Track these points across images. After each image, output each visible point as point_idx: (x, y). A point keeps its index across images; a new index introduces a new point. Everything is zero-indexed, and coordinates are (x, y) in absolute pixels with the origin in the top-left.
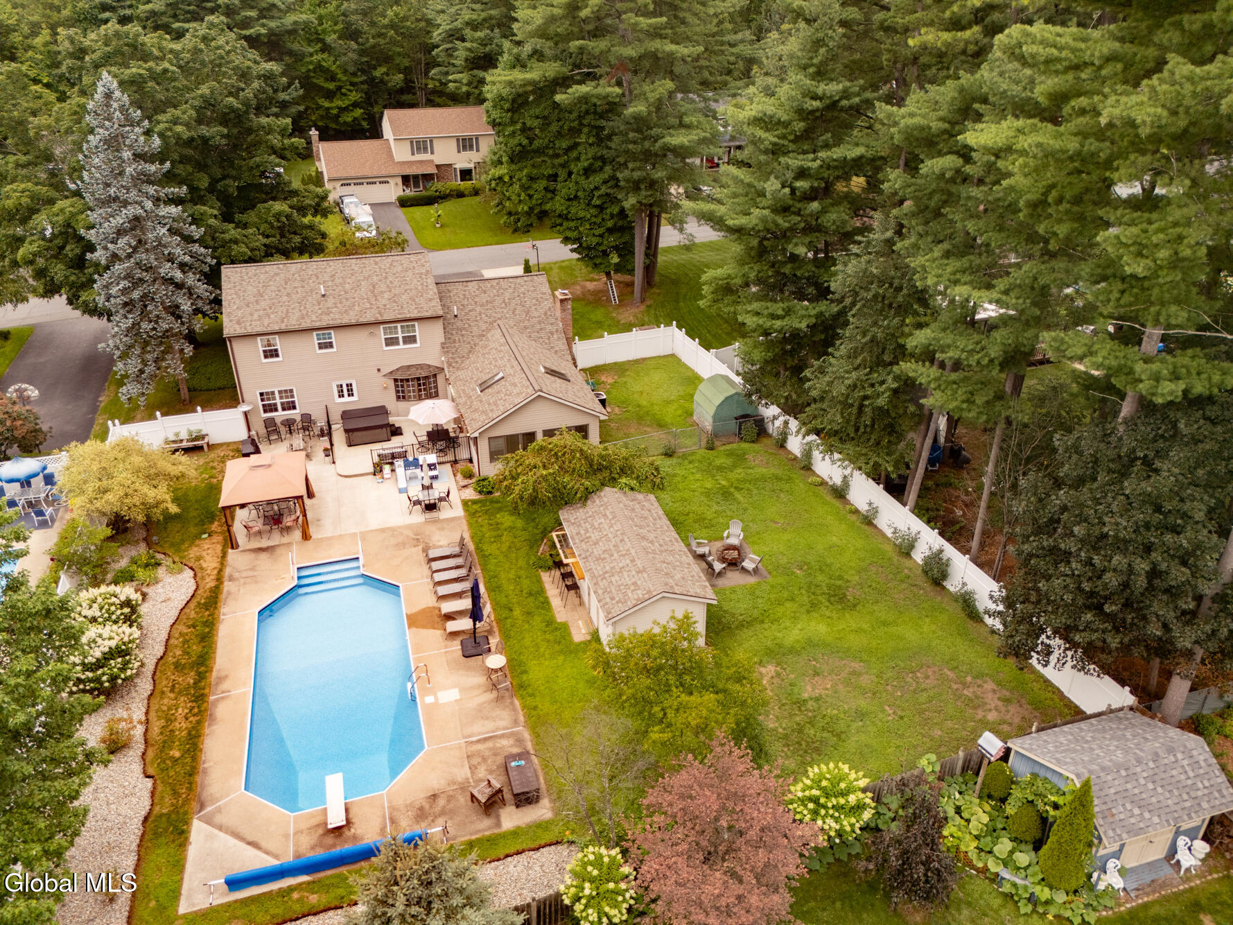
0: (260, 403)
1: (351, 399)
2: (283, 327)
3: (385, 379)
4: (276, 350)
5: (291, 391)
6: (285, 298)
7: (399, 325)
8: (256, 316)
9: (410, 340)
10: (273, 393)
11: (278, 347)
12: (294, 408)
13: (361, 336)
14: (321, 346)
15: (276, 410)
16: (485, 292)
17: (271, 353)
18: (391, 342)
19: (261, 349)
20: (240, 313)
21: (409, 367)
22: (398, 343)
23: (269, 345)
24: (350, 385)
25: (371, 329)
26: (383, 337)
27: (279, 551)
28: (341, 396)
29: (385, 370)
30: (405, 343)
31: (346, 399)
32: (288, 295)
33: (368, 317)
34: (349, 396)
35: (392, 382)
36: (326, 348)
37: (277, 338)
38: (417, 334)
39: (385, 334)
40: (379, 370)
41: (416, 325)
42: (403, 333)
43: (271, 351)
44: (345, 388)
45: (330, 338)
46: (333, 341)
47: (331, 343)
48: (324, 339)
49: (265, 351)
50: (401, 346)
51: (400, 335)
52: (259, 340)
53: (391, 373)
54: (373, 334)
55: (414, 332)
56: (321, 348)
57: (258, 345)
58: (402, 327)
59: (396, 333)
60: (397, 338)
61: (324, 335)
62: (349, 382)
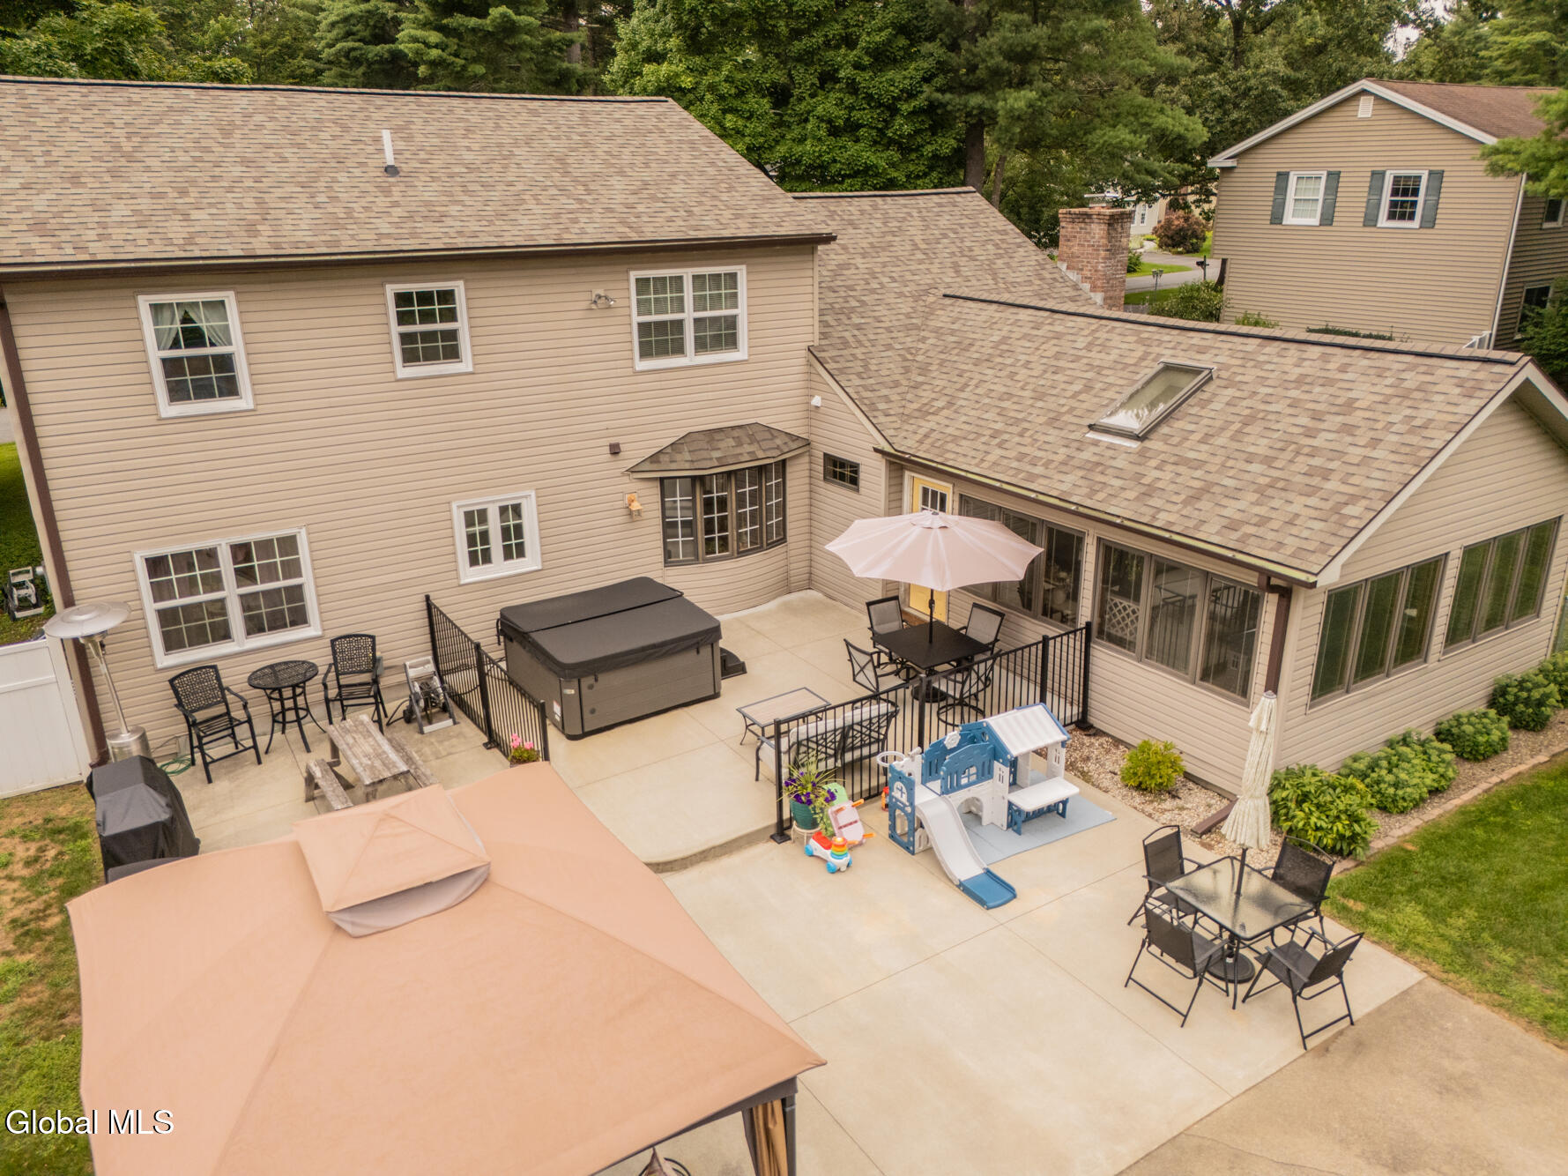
0: (151, 608)
1: (516, 566)
2: (261, 246)
3: (631, 485)
4: (225, 363)
5: (289, 544)
6: (237, 171)
7: (687, 273)
8: (120, 210)
9: (720, 335)
10: (209, 556)
11: (236, 348)
12: (299, 618)
13: (562, 309)
14: (414, 350)
15: (223, 634)
17: (201, 376)
18: (659, 339)
19: (155, 355)
20: (40, 202)
21: (712, 434)
22: (679, 349)
23: (194, 339)
24: (511, 513)
25: (598, 284)
26: (634, 319)
28: (479, 557)
29: (636, 452)
30: (701, 345)
31: (500, 567)
32: (246, 162)
33: (590, 230)
34: (508, 555)
35: (654, 491)
36: (431, 356)
37: (229, 297)
38: (741, 311)
39: (643, 306)
40: (615, 450)
41: (741, 271)
42: (699, 303)
43: (199, 364)
44: (494, 526)
45: (451, 315)
46: (462, 325)
47: (452, 335)
48: (427, 317)
49: (171, 366)
50: (691, 357)
51: (689, 315)
52: (144, 302)
53: (654, 458)
54: (601, 303)
55: (733, 301)
56: (408, 357)
57: (142, 329)
58: (698, 281)
59: (679, 304)
60: (678, 326)
61: (425, 298)
62: (509, 496)
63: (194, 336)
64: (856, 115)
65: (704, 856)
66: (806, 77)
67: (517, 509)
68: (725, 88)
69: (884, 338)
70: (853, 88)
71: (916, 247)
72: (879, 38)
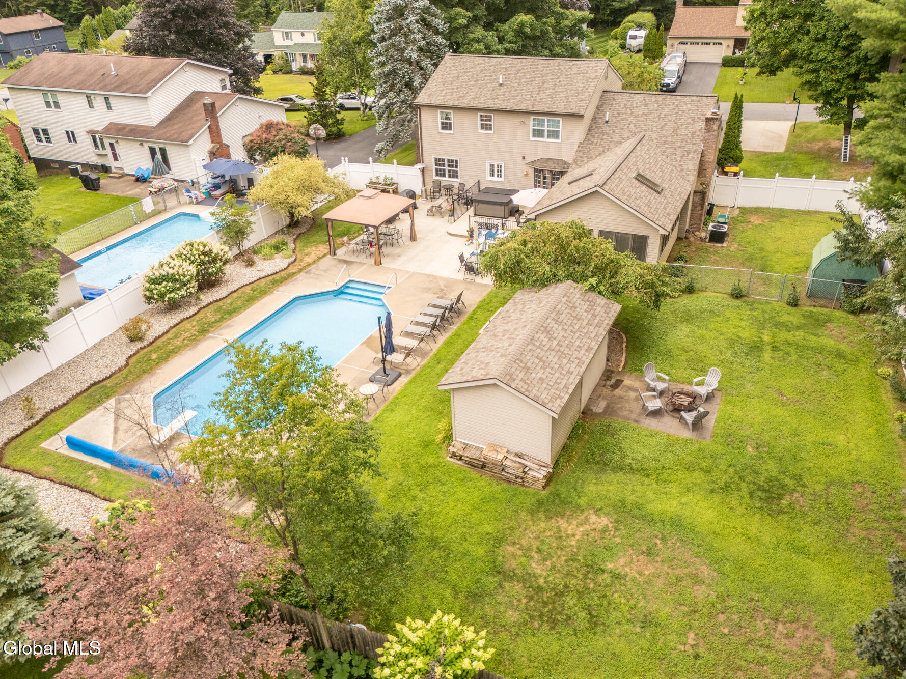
0: (434, 167)
1: (499, 179)
2: (456, 104)
3: (526, 167)
4: (450, 124)
5: (456, 161)
6: (472, 83)
7: (546, 119)
8: (444, 93)
9: (554, 134)
10: (443, 160)
11: (452, 121)
12: (457, 177)
13: (514, 121)
14: (484, 127)
15: (444, 176)
16: (646, 105)
17: (446, 126)
18: (538, 133)
19: (440, 121)
20: (435, 89)
21: (548, 160)
22: (543, 136)
23: (446, 118)
24: (499, 167)
25: (523, 118)
26: (532, 128)
27: (354, 266)
28: (492, 174)
29: (529, 159)
30: (549, 137)
31: (495, 178)
32: (477, 80)
33: (522, 107)
34: (498, 176)
35: (533, 171)
36: (486, 129)
37: (453, 113)
38: (560, 130)
39: (534, 125)
40: (524, 158)
41: (561, 120)
42: (548, 126)
43: (446, 123)
44: (495, 169)
45: (490, 121)
46: (493, 123)
47: (491, 125)
48: (486, 121)
49: (442, 123)
50: (545, 139)
51: (546, 129)
52: (440, 111)
53: (533, 162)
54: (523, 123)
55: (558, 127)
56: (482, 128)
57: (438, 117)
58: (549, 120)
59: (543, 126)
60: (543, 131)
61: (486, 116)
62: (500, 163)
65: (456, 235)
67: (501, 166)
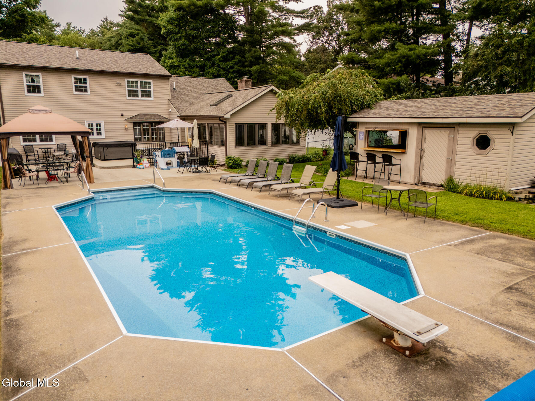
1: (99, 137)
2: (47, 65)
3: (126, 123)
4: (39, 87)
6: (46, 56)
7: (139, 81)
8: (22, 59)
9: (146, 94)
11: (41, 84)
13: (109, 83)
14: (78, 89)
15: (35, 140)
16: (190, 82)
17: (34, 89)
18: (132, 93)
19: (25, 84)
20: (7, 57)
21: (145, 115)
22: (137, 96)
24: (98, 125)
25: (118, 80)
26: (127, 88)
27: (61, 188)
29: (128, 116)
30: (142, 96)
31: (96, 136)
32: (49, 55)
33: (117, 70)
34: (98, 134)
35: (132, 125)
36: (81, 91)
37: (40, 74)
38: (152, 90)
39: (129, 86)
40: (122, 115)
41: (151, 81)
42: (142, 87)
43: (34, 86)
44: (95, 127)
45: (85, 83)
46: (88, 85)
47: (86, 87)
48: (80, 83)
49: (28, 86)
50: (140, 98)
51: (139, 89)
52: (24, 74)
53: (131, 118)
54: (119, 84)
55: (150, 87)
56: (76, 90)
57: (23, 79)
58: (141, 82)
59: (137, 87)
60: (137, 91)
61: (80, 79)
62: (98, 122)
63: (33, 81)
64: (220, 72)
66: (208, 64)
67: (100, 125)
68: (187, 66)
69: (188, 99)
70: (219, 66)
71: (204, 87)
72: (224, 54)
